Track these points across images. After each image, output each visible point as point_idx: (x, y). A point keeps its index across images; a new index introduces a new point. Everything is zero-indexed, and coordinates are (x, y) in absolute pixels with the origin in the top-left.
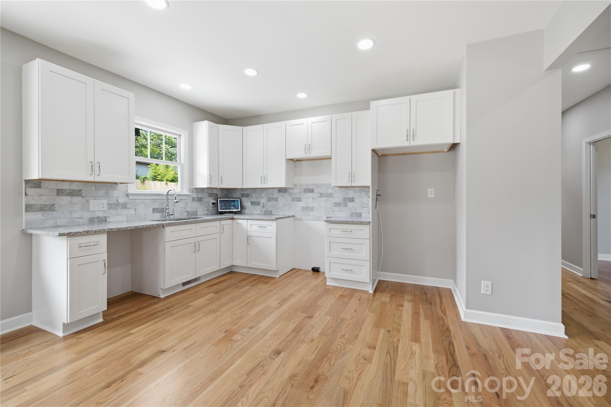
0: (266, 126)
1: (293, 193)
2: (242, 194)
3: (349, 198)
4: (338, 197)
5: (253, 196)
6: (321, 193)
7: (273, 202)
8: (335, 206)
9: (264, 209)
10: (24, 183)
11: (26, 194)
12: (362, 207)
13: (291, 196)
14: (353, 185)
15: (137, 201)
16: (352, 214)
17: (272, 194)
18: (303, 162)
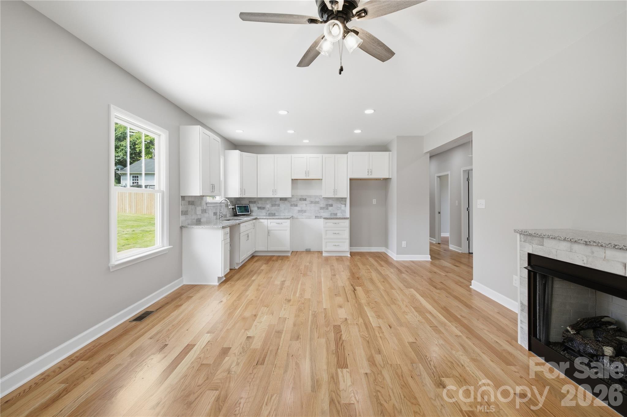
0: (277, 156)
1: (292, 201)
2: (249, 202)
3: (329, 204)
4: (323, 204)
5: (259, 203)
6: (311, 201)
7: (276, 207)
8: (321, 209)
9: (269, 212)
10: (181, 197)
11: (181, 205)
12: (338, 210)
13: (290, 203)
14: (336, 197)
15: (209, 208)
16: (331, 214)
17: (275, 201)
18: (298, 180)
